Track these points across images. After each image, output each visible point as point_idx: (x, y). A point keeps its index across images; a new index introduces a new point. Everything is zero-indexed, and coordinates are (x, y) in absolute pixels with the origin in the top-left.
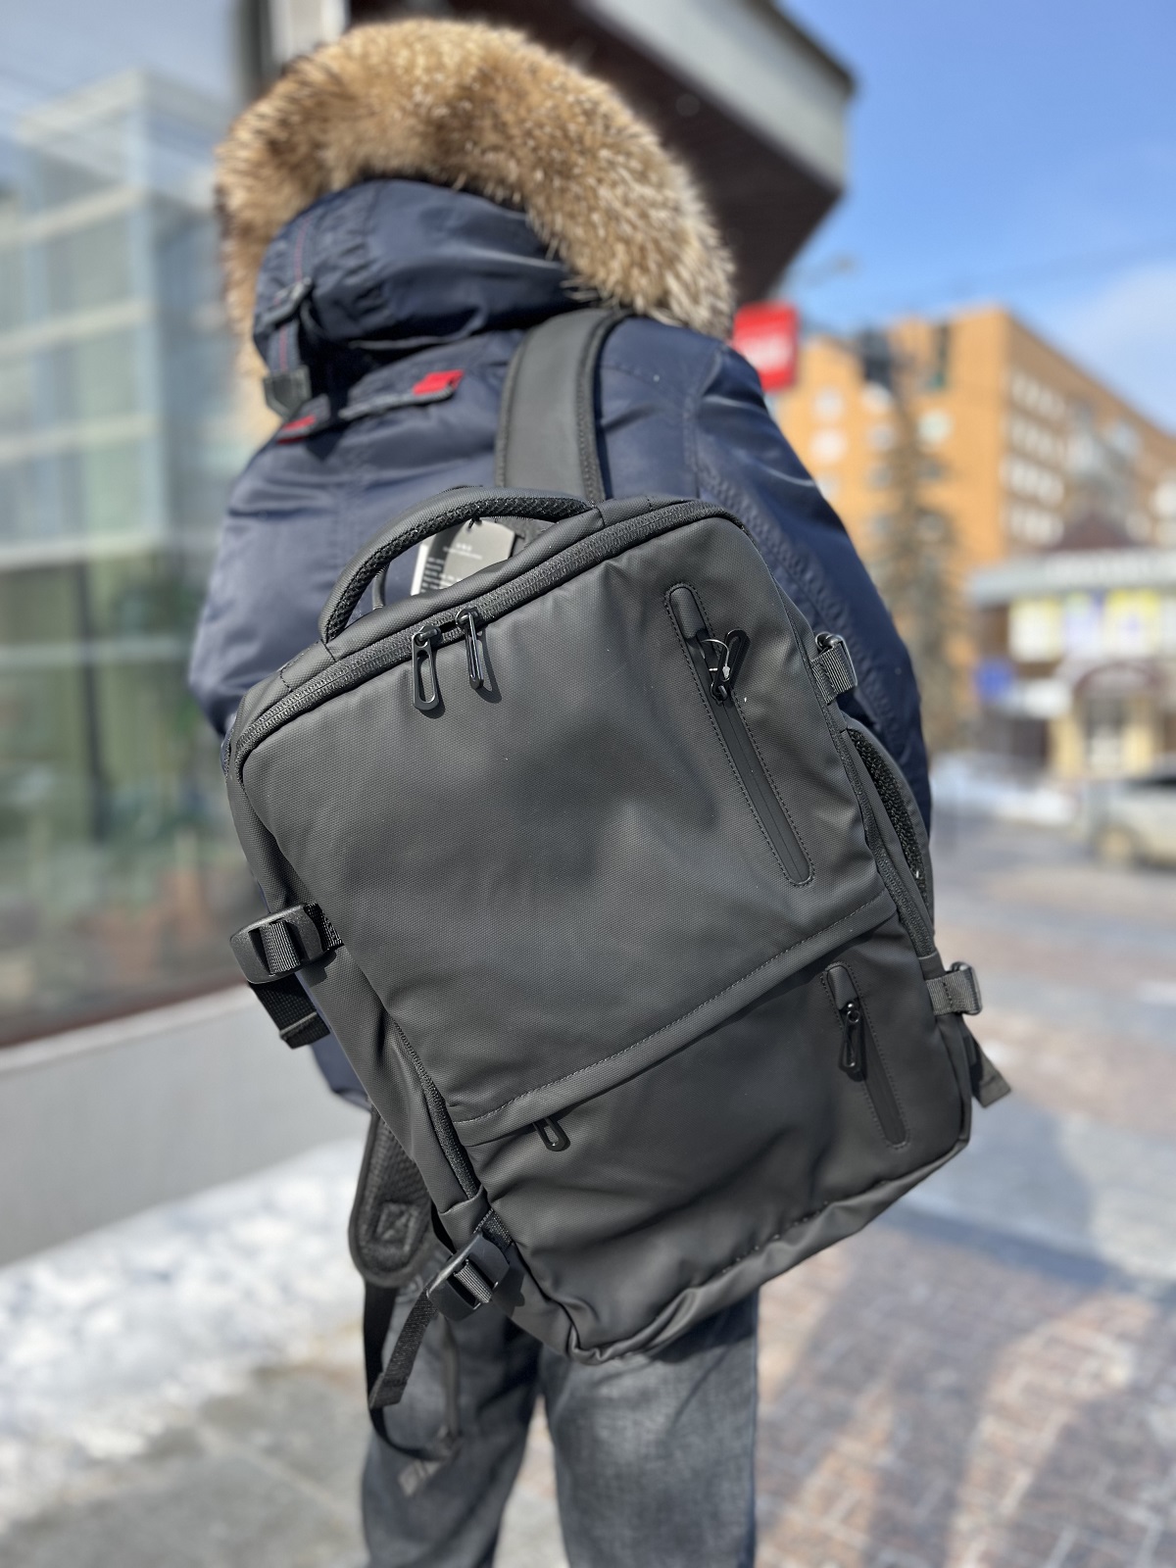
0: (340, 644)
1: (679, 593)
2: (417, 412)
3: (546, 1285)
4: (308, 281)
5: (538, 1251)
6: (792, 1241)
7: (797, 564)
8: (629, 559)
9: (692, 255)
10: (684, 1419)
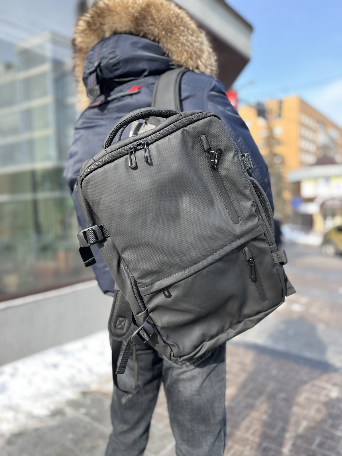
0: (109, 149)
1: (203, 138)
2: (129, 97)
3: (164, 338)
4: (99, 61)
5: (163, 328)
6: (234, 329)
7: (236, 137)
8: (189, 127)
9: (205, 55)
10: (205, 384)
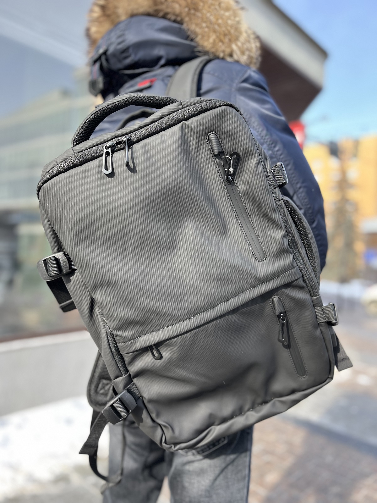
0: (78, 148)
3: (154, 415)
4: (105, 48)
